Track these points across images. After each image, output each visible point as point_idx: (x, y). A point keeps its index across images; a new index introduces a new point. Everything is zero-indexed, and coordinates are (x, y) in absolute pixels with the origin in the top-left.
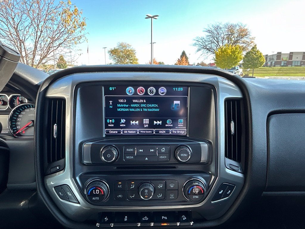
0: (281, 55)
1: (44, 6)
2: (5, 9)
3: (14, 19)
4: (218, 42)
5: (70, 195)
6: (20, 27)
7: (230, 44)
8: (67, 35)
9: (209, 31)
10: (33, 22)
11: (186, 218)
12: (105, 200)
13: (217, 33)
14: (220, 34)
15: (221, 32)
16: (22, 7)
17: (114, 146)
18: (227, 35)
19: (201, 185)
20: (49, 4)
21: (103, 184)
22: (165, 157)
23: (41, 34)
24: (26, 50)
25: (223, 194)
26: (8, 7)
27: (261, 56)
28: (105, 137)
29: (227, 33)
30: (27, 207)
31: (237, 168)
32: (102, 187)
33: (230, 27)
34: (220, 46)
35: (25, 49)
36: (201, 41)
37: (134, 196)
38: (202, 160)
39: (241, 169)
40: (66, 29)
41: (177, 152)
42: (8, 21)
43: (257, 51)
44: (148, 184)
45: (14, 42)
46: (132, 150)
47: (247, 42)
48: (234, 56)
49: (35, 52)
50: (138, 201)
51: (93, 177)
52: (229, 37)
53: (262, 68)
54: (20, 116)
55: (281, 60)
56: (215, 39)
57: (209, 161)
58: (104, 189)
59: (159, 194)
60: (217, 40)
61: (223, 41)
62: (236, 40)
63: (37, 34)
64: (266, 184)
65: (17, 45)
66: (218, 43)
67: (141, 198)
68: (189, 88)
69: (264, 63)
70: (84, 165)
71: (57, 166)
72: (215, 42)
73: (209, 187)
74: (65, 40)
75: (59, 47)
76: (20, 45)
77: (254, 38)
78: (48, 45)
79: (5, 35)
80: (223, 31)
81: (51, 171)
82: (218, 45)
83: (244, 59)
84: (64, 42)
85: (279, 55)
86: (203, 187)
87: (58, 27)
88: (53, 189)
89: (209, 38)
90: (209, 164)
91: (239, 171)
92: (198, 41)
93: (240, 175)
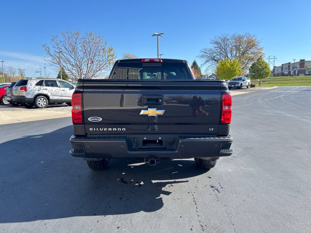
9: (217, 43)
27: (266, 67)
36: (209, 53)
43: (263, 62)
48: (233, 69)
55: (305, 68)
62: (245, 51)
82: (226, 56)
85: (302, 62)
89: (217, 49)
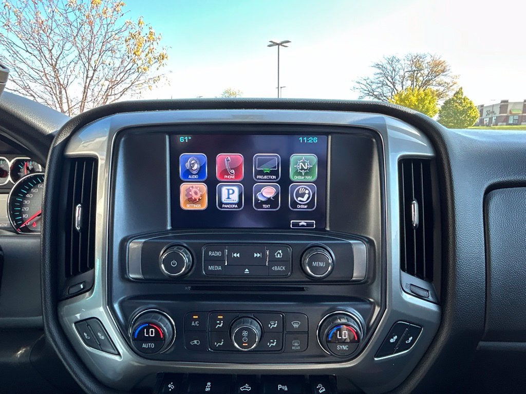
0: (507, 105)
1: (100, 28)
2: (38, 35)
3: (52, 51)
4: (394, 84)
5: (103, 338)
6: (61, 64)
7: (416, 86)
8: (136, 74)
9: (378, 66)
10: (81, 55)
11: (324, 390)
12: (167, 349)
13: (392, 69)
14: (397, 70)
15: (400, 67)
16: (64, 32)
17: (185, 245)
18: (409, 71)
19: (353, 325)
20: (108, 26)
21: (164, 318)
22: (282, 268)
23: (94, 74)
24: (69, 102)
25: (399, 343)
26: (41, 32)
27: (470, 108)
28: (171, 230)
29: (410, 69)
30: (29, 359)
31: (426, 292)
32: (160, 323)
33: (415, 59)
34: (397, 90)
35: (67, 98)
36: (365, 82)
37: (222, 343)
38: (355, 275)
39: (434, 295)
40: (136, 65)
41: (305, 259)
42: (42, 54)
43: (464, 99)
44: (250, 320)
45: (51, 88)
46: (218, 254)
47: (445, 83)
48: (423, 107)
49: (84, 103)
50: (229, 353)
51: (145, 304)
52: (414, 76)
53: (473, 127)
54: (28, 196)
55: (508, 113)
56: (388, 80)
57: (368, 278)
58: (165, 328)
59: (272, 341)
60: (392, 81)
61: (402, 82)
62: (426, 81)
63: (87, 74)
64: (484, 326)
65: (55, 93)
66: (394, 86)
67: (235, 347)
68: (330, 137)
69: (478, 120)
70: (129, 280)
71: (81, 283)
72: (389, 84)
73: (369, 330)
74: (132, 84)
75: (123, 95)
76: (60, 93)
77: (458, 77)
78: (106, 92)
79: (37, 76)
80: (403, 66)
81: (70, 293)
82: (395, 90)
83: (440, 113)
84: (131, 87)
85: (504, 105)
86: (358, 330)
87: (122, 62)
88: (73, 325)
89: (379, 77)
90: (368, 283)
91: (430, 298)
92: (359, 83)
93: (432, 307)
